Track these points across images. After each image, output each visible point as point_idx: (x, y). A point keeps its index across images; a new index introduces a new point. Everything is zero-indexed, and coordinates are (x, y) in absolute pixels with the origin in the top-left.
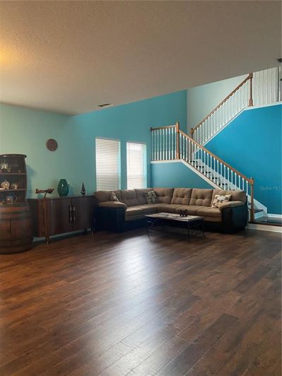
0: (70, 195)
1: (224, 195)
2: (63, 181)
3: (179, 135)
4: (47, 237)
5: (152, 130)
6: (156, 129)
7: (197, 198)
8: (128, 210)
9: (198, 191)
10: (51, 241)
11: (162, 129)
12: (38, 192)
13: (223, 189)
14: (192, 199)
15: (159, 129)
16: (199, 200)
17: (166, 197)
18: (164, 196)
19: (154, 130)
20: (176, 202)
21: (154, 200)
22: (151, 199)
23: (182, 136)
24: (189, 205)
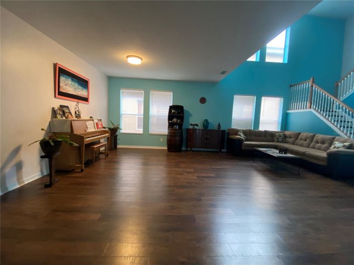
0: (209, 128)
1: (343, 142)
2: (206, 121)
3: (312, 88)
4: (191, 148)
5: (291, 86)
6: (294, 86)
7: (317, 142)
8: (245, 143)
9: (320, 136)
10: (193, 151)
11: (299, 85)
12: (191, 125)
13: (350, 137)
14: (313, 143)
15: (296, 85)
16: (319, 144)
17: (291, 139)
18: (290, 138)
19: (292, 86)
20: (298, 144)
21: (280, 139)
22: (278, 138)
23: (315, 88)
24: (309, 147)
